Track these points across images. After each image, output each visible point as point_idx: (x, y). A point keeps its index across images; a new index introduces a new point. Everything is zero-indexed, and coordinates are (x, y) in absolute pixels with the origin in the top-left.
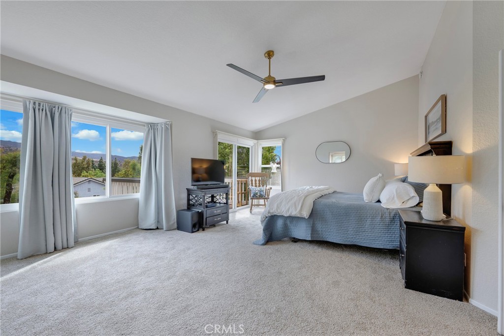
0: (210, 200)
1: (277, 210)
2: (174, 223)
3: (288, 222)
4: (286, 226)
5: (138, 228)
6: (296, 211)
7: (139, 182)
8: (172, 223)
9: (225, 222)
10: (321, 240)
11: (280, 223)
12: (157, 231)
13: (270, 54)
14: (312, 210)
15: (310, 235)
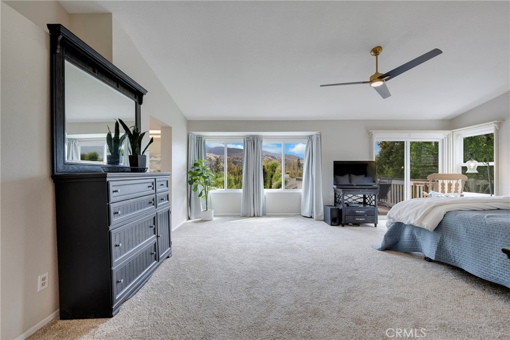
0: (362, 200)
1: (397, 216)
2: (322, 215)
3: (415, 233)
4: (413, 237)
5: (300, 215)
6: (415, 219)
7: (301, 180)
8: (320, 214)
9: (373, 225)
10: (454, 264)
11: (406, 233)
12: (311, 219)
13: (376, 51)
14: (441, 222)
15: (434, 254)
